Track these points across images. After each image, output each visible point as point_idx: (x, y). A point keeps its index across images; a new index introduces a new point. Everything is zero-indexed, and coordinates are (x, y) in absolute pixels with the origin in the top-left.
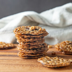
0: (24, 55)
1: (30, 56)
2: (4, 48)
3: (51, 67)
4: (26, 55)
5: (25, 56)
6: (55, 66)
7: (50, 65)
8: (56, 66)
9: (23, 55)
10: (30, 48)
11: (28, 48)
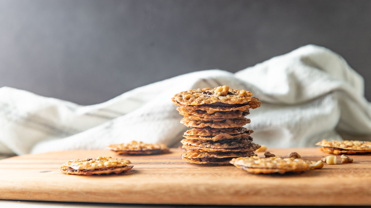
0: (199, 156)
1: (213, 158)
2: (142, 151)
3: (264, 171)
4: (203, 156)
5: (200, 160)
6: (273, 168)
7: (262, 168)
8: (275, 169)
9: (196, 156)
10: (214, 139)
11: (208, 139)
